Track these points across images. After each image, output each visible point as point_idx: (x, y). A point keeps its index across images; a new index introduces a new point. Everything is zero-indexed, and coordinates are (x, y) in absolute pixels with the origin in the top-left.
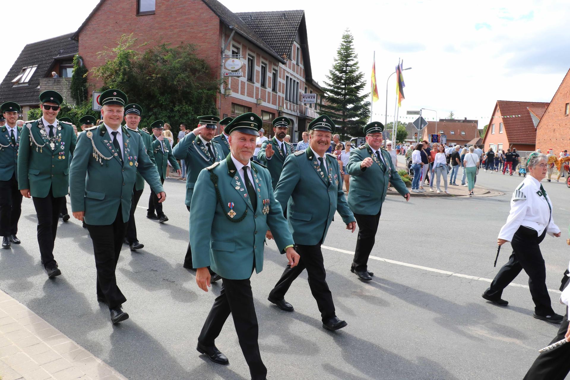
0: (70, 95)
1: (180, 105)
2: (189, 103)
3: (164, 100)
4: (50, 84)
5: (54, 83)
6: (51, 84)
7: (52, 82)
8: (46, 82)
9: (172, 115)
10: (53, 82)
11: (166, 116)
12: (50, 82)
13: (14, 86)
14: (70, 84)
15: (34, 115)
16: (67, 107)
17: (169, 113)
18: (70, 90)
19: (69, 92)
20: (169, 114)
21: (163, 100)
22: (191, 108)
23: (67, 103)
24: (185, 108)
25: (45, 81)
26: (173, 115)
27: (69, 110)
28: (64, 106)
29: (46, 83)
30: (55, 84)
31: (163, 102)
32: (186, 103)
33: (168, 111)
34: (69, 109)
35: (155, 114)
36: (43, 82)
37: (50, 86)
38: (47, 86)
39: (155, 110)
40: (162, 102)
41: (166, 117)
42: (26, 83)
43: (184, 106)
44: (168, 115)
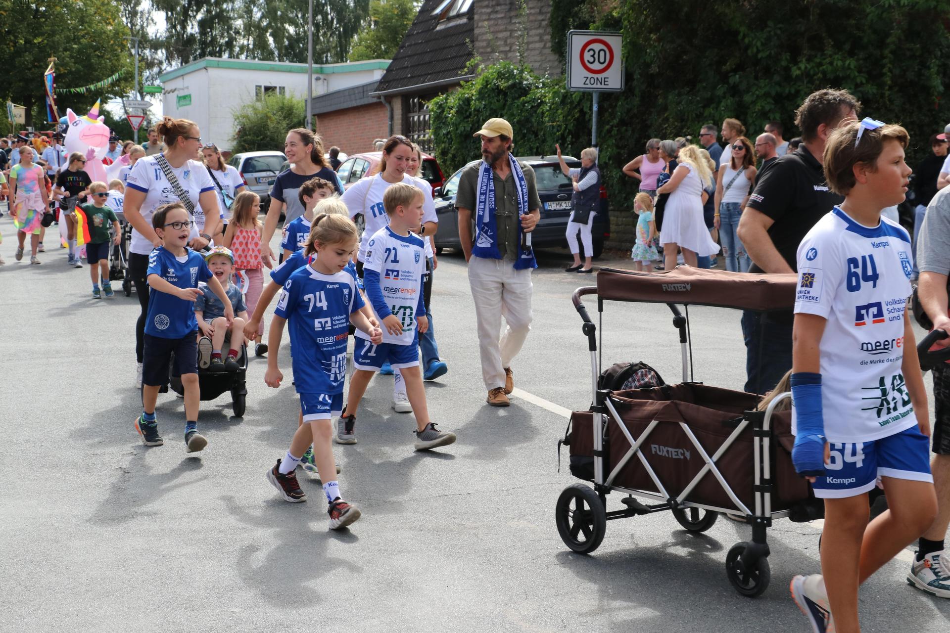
0: (549, 45)
1: (816, 56)
2: (847, 47)
3: (762, 44)
4: (499, 16)
5: (510, 10)
6: (502, 15)
7: (503, 7)
8: (489, 10)
9: (787, 91)
10: (507, 7)
11: (767, 95)
12: (499, 8)
13: (439, 28)
14: (550, 9)
15: (443, 111)
16: (521, 83)
17: (779, 84)
18: (549, 30)
19: (548, 34)
20: (778, 89)
21: (759, 44)
22: (852, 63)
23: (522, 72)
24: (831, 64)
25: (487, 6)
26: (793, 91)
27: (525, 91)
28: (510, 82)
29: (490, 14)
30: (513, 13)
31: (758, 51)
32: (838, 47)
33: (777, 78)
34: (524, 89)
35: (734, 91)
36: (484, 10)
37: (500, 22)
38: (492, 22)
39: (735, 79)
40: (755, 50)
41: (770, 100)
42: (463, 15)
43: (828, 60)
44: (773, 93)
